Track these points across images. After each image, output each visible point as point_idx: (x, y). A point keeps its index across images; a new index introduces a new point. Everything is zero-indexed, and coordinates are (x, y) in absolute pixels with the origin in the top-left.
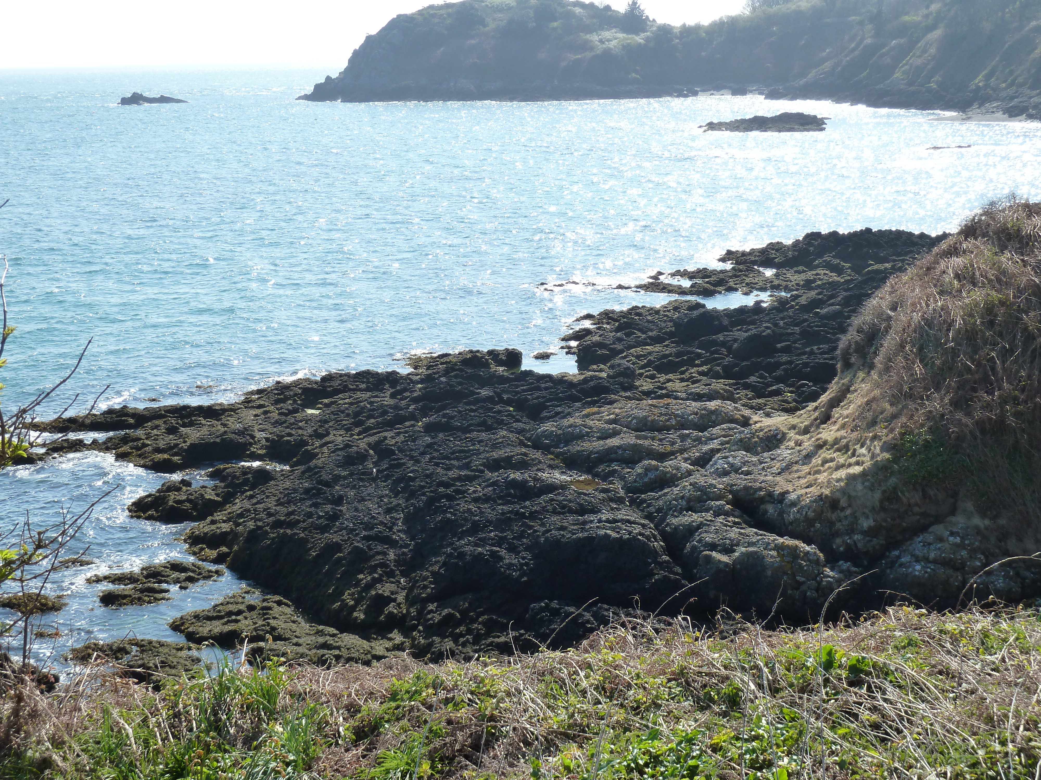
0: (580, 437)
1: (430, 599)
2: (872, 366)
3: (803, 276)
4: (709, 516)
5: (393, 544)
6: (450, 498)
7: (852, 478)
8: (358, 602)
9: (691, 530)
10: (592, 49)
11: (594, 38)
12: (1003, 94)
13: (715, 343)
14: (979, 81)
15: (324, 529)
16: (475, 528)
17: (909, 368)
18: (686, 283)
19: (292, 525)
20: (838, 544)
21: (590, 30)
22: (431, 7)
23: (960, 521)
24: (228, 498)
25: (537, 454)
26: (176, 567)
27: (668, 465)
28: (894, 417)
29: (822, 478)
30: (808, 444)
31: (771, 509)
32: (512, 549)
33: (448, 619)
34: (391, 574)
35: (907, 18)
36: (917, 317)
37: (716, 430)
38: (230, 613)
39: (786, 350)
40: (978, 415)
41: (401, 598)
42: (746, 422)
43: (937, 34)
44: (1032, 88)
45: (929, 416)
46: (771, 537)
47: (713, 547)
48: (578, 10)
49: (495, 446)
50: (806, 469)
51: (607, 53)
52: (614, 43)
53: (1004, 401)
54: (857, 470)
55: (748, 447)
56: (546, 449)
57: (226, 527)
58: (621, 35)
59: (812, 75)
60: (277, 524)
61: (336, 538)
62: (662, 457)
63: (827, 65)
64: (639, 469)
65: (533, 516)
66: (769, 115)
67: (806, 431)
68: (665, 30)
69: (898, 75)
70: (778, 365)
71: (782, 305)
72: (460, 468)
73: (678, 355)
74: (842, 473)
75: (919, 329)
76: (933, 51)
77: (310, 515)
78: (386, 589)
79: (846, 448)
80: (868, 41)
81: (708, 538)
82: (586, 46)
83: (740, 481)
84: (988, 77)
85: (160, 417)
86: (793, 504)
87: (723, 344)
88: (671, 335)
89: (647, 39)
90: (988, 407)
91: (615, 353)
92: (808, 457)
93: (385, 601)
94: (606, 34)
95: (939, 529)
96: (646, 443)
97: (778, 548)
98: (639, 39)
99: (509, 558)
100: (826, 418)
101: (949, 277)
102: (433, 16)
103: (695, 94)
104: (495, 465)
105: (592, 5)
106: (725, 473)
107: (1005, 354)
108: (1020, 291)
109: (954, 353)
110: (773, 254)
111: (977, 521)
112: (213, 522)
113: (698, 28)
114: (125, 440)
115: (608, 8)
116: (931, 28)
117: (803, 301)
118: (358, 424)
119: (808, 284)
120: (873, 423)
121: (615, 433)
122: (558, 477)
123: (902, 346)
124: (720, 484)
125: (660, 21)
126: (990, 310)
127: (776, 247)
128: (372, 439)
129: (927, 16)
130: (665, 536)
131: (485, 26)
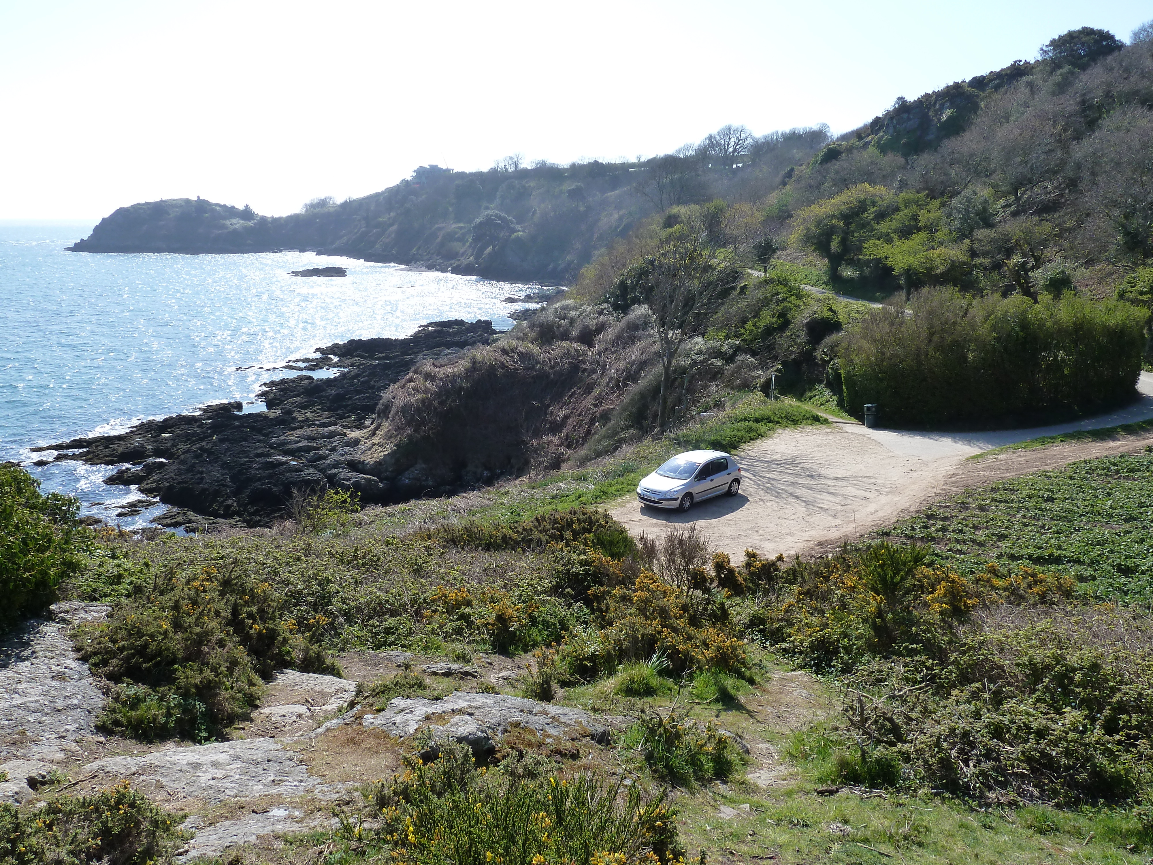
0: (288, 443)
1: (248, 504)
2: (388, 418)
3: (350, 361)
4: (340, 470)
5: (228, 486)
6: (247, 469)
7: (385, 455)
8: (219, 507)
9: (335, 475)
10: (227, 228)
11: (228, 222)
12: (425, 258)
13: (322, 396)
14: (414, 251)
15: (199, 483)
16: (260, 479)
17: (400, 420)
18: (302, 365)
19: (186, 482)
20: (382, 475)
21: (225, 218)
22: (138, 204)
23: (418, 466)
24: (149, 474)
25: (272, 451)
26: (140, 501)
27: (321, 452)
28: (396, 436)
29: (376, 455)
30: (369, 444)
31: (360, 466)
32: (275, 485)
33: (257, 510)
34: (229, 497)
35: (380, 219)
36: (401, 403)
37: (335, 438)
38: (172, 516)
39: (350, 398)
40: (422, 434)
41: (235, 504)
42: (345, 434)
43: (395, 227)
44: (437, 255)
45: (407, 435)
46: (362, 475)
47: (343, 479)
48: (218, 208)
49: (256, 449)
50: (370, 452)
51: (235, 231)
52: (238, 225)
53: (429, 429)
54: (386, 453)
55: (348, 444)
56: (275, 448)
57: (154, 485)
58: (241, 221)
59: (338, 243)
60: (179, 483)
61: (206, 486)
62: (318, 449)
63: (345, 239)
64: (311, 454)
65: (280, 474)
66: (320, 268)
67: (367, 438)
68: (264, 219)
69: (377, 246)
70: (348, 405)
71: (344, 375)
72: (245, 457)
73: (308, 402)
74: (382, 454)
75: (402, 407)
76: (393, 236)
77: (192, 479)
78: (230, 502)
79: (382, 446)
80: (363, 229)
81: (342, 477)
82: (224, 227)
83: (349, 457)
84: (418, 250)
85: (98, 441)
86: (367, 464)
87: (325, 397)
88: (303, 393)
89: (255, 224)
90: (424, 431)
91: (282, 402)
92: (370, 449)
93: (230, 506)
94: (234, 221)
95: (412, 469)
96: (312, 444)
97: (365, 478)
98: (251, 224)
99: (275, 489)
100: (374, 434)
101: (410, 390)
102: (140, 209)
103: (281, 251)
104: (259, 455)
105: (225, 206)
106: (343, 455)
107: (428, 415)
108: (432, 394)
109: (413, 415)
110: (336, 350)
111: (423, 466)
112: (148, 484)
113: (280, 219)
114: (88, 453)
115: (233, 207)
116: (392, 225)
117: (352, 374)
118: (188, 440)
119: (352, 365)
120: (390, 437)
121: (300, 442)
122: (284, 459)
123: (398, 412)
124: (343, 459)
125: (260, 214)
126: (423, 401)
127: (336, 346)
128: (197, 446)
129: (389, 219)
130: (327, 477)
131: (169, 215)
